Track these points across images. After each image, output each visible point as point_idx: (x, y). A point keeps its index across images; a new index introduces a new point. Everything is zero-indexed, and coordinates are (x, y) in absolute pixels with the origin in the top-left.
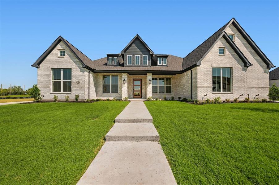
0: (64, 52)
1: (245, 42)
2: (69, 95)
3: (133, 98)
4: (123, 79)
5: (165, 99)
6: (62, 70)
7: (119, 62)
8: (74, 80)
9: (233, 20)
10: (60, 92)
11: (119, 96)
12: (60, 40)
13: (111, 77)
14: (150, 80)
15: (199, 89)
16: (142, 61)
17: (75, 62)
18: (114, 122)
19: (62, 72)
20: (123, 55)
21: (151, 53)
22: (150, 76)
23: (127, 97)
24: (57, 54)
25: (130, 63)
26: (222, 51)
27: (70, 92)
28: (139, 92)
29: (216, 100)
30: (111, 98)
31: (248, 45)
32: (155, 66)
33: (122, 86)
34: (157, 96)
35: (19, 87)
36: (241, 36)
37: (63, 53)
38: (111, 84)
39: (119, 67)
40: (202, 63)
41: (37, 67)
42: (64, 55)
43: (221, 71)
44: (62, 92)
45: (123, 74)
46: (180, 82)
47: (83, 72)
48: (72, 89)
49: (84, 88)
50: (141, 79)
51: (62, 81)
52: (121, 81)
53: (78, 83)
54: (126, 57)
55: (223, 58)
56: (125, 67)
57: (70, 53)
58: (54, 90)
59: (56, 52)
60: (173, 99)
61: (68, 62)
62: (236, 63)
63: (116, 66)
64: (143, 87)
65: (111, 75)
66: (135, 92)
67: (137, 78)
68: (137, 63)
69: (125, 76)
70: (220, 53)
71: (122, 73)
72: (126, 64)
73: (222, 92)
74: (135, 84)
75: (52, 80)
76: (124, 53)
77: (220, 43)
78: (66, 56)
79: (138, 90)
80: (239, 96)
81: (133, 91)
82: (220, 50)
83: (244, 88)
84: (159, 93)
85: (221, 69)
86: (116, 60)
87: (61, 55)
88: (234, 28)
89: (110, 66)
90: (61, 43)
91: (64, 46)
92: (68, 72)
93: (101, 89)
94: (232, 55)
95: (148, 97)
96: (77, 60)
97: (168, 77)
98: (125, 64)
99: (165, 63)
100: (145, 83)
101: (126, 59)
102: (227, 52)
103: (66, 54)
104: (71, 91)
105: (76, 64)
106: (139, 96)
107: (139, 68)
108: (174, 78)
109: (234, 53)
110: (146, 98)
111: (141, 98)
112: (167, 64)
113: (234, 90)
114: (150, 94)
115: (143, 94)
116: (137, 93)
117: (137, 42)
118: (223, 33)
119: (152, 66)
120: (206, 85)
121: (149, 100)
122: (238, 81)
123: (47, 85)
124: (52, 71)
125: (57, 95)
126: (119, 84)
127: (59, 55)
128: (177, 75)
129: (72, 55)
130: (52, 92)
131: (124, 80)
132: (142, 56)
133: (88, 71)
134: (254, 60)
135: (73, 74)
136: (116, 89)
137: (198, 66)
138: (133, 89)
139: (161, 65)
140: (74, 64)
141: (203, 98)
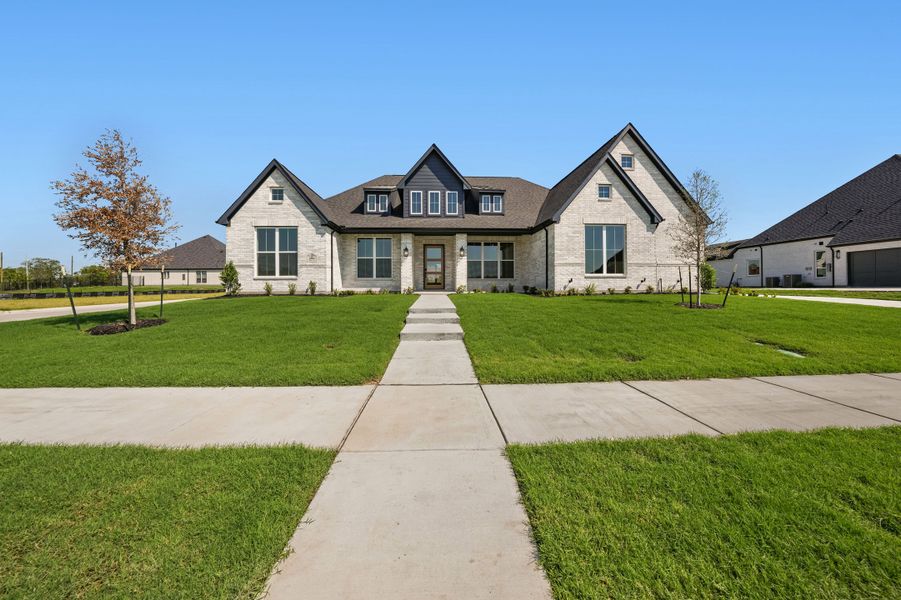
0: (281, 192)
1: (656, 171)
2: (294, 282)
3: (425, 289)
4: (403, 248)
5: (495, 290)
6: (277, 229)
7: (390, 205)
8: (303, 252)
9: (629, 127)
10: (273, 277)
11: (393, 284)
12: (274, 167)
13: (374, 241)
14: (462, 249)
15: (558, 270)
16: (445, 204)
17: (304, 213)
18: (405, 322)
19: (277, 234)
20: (401, 192)
21: (465, 188)
22: (461, 241)
23: (411, 287)
24: (266, 197)
25: (417, 208)
26: (604, 191)
27: (294, 277)
28: (438, 276)
29: (587, 290)
30: (376, 290)
31: (661, 177)
32: (475, 216)
33: (400, 262)
34: (479, 283)
35: (54, 262)
36: (646, 159)
37: (278, 194)
38: (374, 258)
39: (393, 217)
40: (562, 217)
41: (226, 225)
42: (281, 198)
43: (604, 232)
44: (277, 275)
45: (402, 235)
46: (529, 253)
47: (323, 235)
48: (300, 270)
49: (324, 267)
50: (443, 246)
51: (277, 252)
52: (397, 251)
53: (312, 257)
54: (409, 197)
55: (606, 205)
56: (405, 220)
57: (293, 193)
58: (261, 272)
59: (264, 193)
60: (511, 290)
61: (288, 214)
62: (635, 215)
63: (384, 215)
64: (448, 263)
65: (374, 237)
66: (429, 276)
67: (434, 242)
68: (434, 208)
69: (407, 241)
70: (601, 195)
71: (400, 233)
72: (409, 211)
73: (605, 274)
74: (429, 257)
75: (256, 252)
76: (403, 187)
77: (600, 177)
78: (287, 200)
79: (434, 271)
80: (639, 282)
81: (425, 273)
82: (601, 189)
83: (650, 265)
84: (486, 277)
85: (604, 227)
86: (384, 200)
87: (274, 198)
88: (632, 143)
89: (372, 216)
90: (276, 173)
91: (282, 180)
92: (290, 235)
93: (353, 268)
94: (625, 199)
95: (458, 286)
96: (308, 209)
97: (507, 239)
98: (405, 212)
99: (498, 208)
100: (453, 255)
101: (409, 200)
102: (615, 193)
103: (285, 196)
104: (296, 274)
105: (308, 218)
106: (439, 286)
107: (439, 220)
108: (520, 243)
109: (629, 195)
110: (454, 290)
111: (443, 289)
112: (503, 210)
113: (629, 269)
114: (461, 279)
115: (448, 280)
116: (431, 278)
117: (434, 161)
118: (607, 156)
119: (466, 216)
120: (571, 260)
121: (460, 291)
122: (639, 252)
123: (247, 261)
124: (256, 233)
125: (270, 282)
126: (393, 257)
127: (271, 200)
128: (524, 238)
129: (298, 198)
130: (256, 276)
131: (406, 250)
132: (444, 193)
133: (330, 230)
134: (674, 208)
135: (301, 238)
136: (386, 269)
137: (555, 222)
138: (425, 270)
139: (490, 214)
140: (304, 218)
141: (565, 287)
